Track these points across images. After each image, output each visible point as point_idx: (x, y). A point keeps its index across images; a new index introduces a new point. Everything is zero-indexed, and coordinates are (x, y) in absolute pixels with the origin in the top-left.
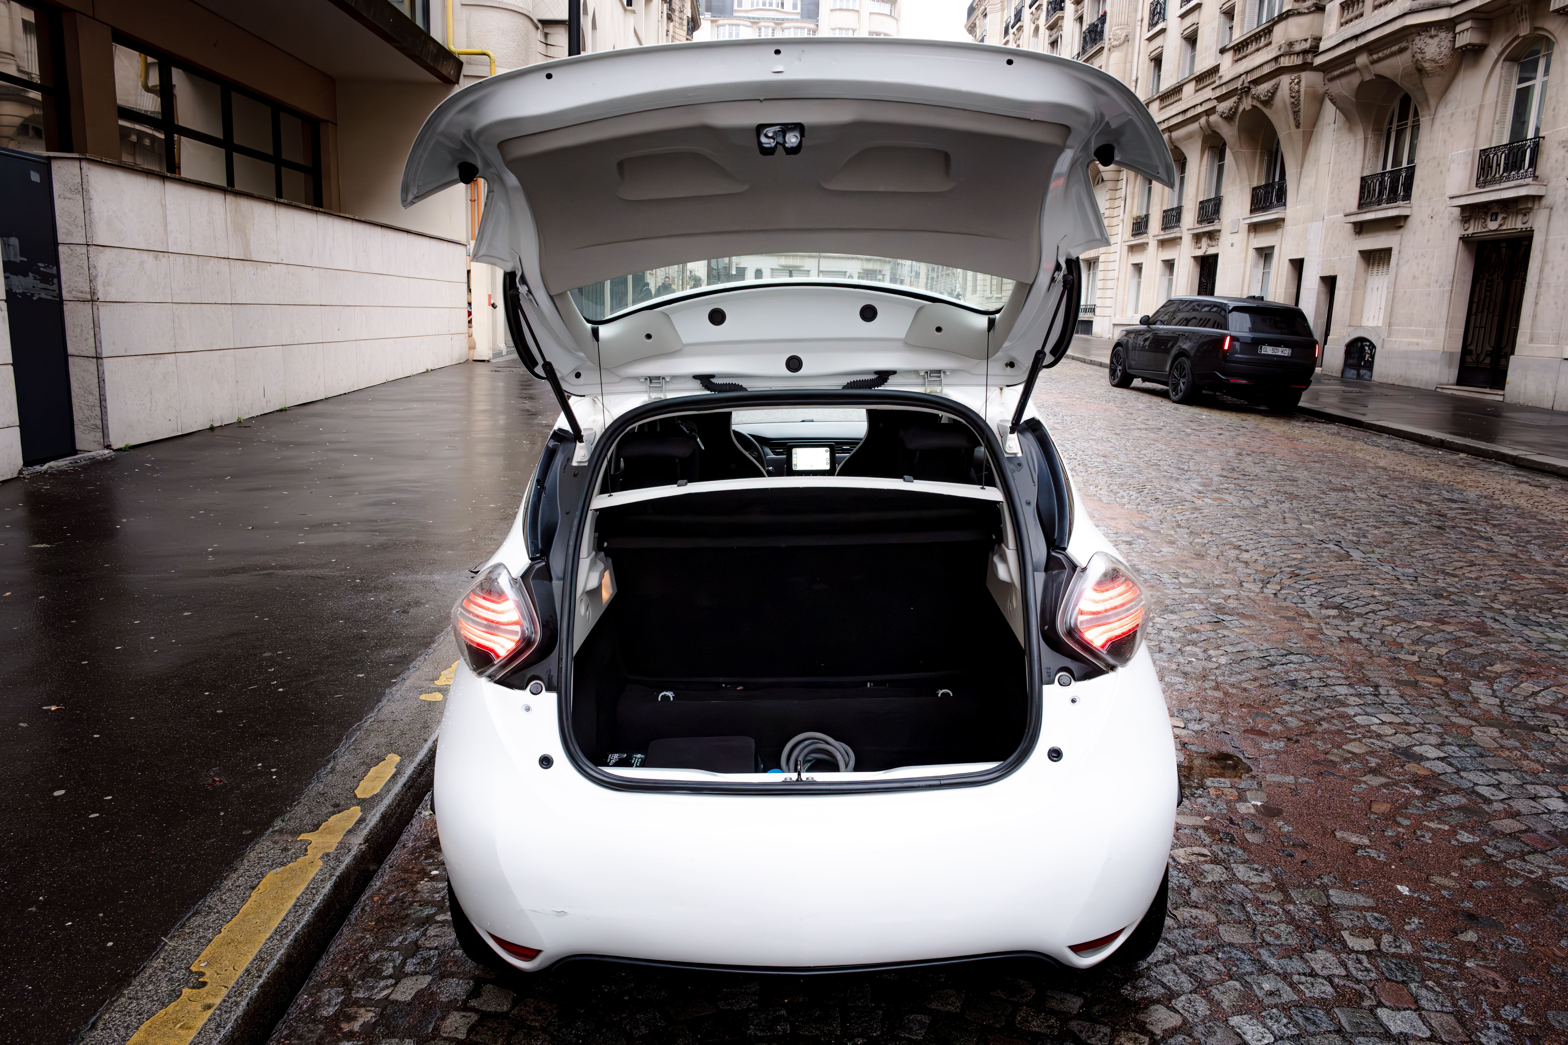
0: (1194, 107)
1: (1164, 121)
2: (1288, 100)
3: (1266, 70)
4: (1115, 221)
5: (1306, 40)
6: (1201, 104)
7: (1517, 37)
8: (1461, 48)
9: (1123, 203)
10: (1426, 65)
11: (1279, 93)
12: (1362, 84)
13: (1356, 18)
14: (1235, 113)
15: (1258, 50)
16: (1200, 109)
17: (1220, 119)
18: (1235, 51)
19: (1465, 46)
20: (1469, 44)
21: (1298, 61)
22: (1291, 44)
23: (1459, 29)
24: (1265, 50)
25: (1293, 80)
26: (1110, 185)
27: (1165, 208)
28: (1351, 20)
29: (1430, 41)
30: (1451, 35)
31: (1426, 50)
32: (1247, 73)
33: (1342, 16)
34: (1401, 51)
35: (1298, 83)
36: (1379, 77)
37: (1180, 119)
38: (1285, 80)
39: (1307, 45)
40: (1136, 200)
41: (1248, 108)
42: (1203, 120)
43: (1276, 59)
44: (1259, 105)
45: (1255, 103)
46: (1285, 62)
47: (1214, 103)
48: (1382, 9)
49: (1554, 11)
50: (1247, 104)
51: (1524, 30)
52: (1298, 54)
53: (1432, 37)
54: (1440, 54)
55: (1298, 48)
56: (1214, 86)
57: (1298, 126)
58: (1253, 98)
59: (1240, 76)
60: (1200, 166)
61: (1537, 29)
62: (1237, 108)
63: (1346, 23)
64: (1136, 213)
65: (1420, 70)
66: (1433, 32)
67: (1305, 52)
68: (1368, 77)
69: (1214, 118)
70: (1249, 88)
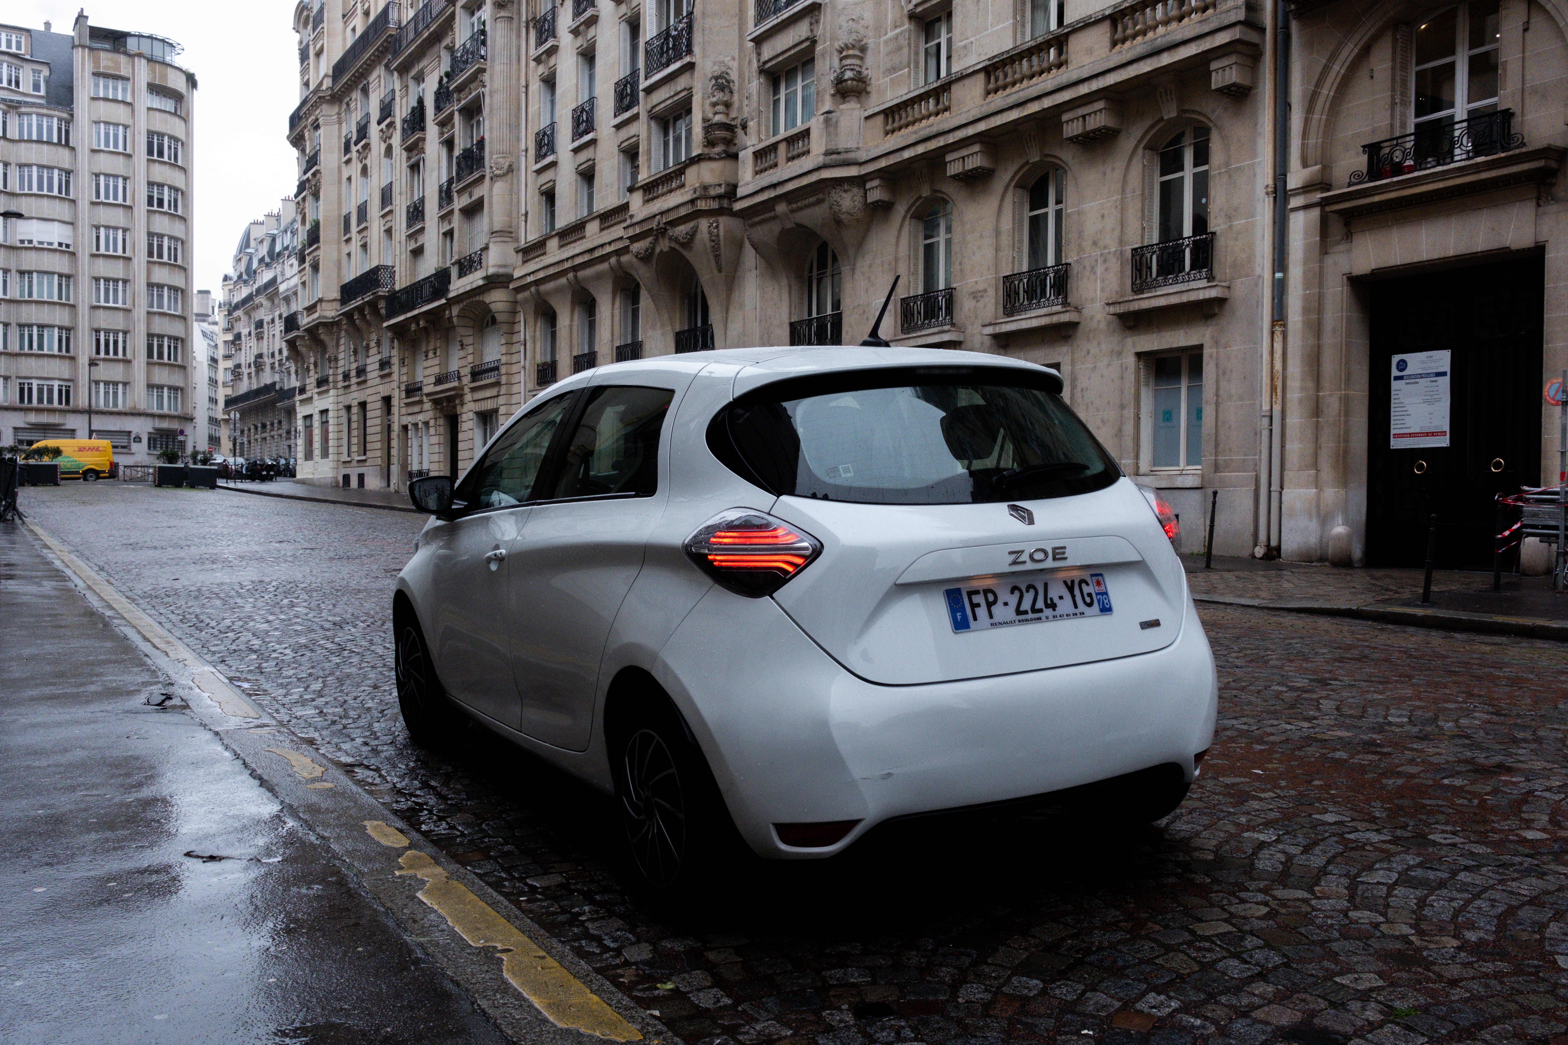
0: (602, 246)
1: (567, 259)
2: (709, 244)
3: (683, 212)
4: (514, 369)
5: (720, 185)
6: (610, 243)
7: (920, 197)
8: (873, 203)
9: (522, 348)
10: (843, 217)
11: (698, 236)
12: (783, 232)
13: (771, 167)
14: (652, 254)
15: (671, 191)
16: (608, 249)
17: (635, 260)
18: (645, 191)
19: (877, 202)
20: (880, 201)
21: (714, 205)
22: (705, 188)
23: (869, 185)
24: (678, 192)
25: (712, 224)
26: (505, 328)
27: (575, 353)
28: (766, 170)
29: (844, 195)
30: (862, 191)
31: (842, 202)
32: (662, 213)
33: (755, 165)
34: (820, 202)
35: (717, 227)
36: (799, 226)
37: (586, 258)
38: (704, 224)
39: (721, 190)
40: (538, 345)
41: (666, 249)
42: (613, 260)
43: (692, 202)
44: (677, 247)
45: (673, 245)
46: (702, 205)
47: (627, 242)
48: (796, 162)
49: (951, 177)
50: (664, 245)
51: (926, 192)
52: (714, 198)
53: (845, 191)
54: (854, 207)
55: (713, 192)
56: (625, 225)
57: (720, 271)
58: (670, 239)
59: (655, 216)
60: (613, 309)
61: (936, 191)
62: (653, 249)
63: (761, 171)
64: (539, 359)
65: (838, 222)
66: (846, 187)
67: (720, 197)
68: (788, 226)
69: (625, 259)
70: (666, 230)
